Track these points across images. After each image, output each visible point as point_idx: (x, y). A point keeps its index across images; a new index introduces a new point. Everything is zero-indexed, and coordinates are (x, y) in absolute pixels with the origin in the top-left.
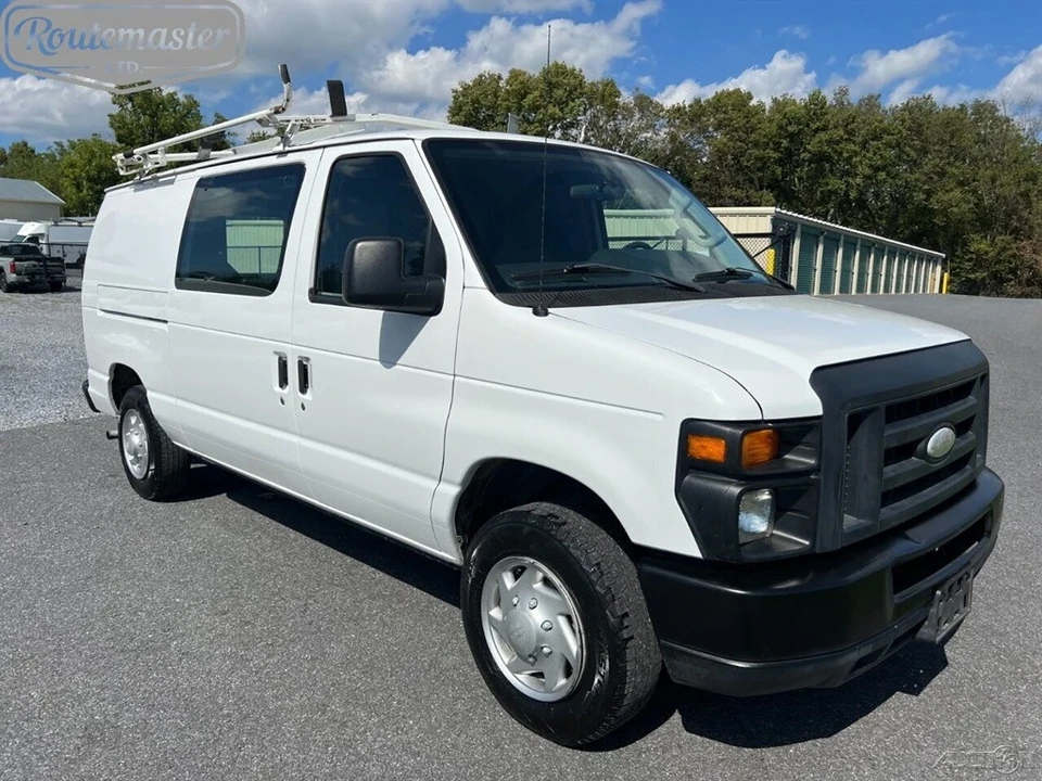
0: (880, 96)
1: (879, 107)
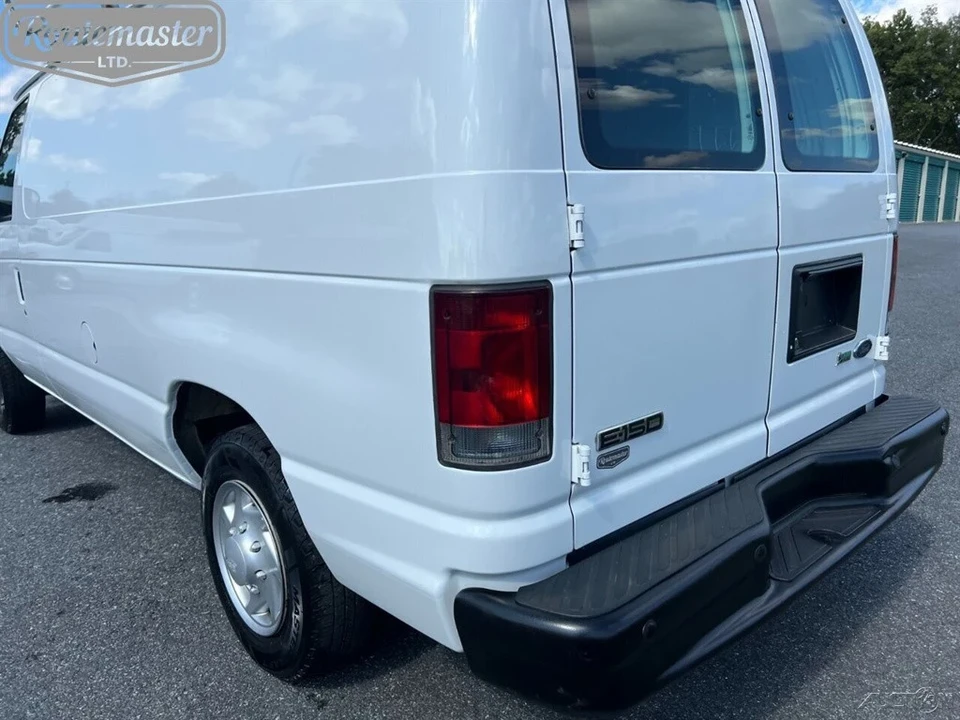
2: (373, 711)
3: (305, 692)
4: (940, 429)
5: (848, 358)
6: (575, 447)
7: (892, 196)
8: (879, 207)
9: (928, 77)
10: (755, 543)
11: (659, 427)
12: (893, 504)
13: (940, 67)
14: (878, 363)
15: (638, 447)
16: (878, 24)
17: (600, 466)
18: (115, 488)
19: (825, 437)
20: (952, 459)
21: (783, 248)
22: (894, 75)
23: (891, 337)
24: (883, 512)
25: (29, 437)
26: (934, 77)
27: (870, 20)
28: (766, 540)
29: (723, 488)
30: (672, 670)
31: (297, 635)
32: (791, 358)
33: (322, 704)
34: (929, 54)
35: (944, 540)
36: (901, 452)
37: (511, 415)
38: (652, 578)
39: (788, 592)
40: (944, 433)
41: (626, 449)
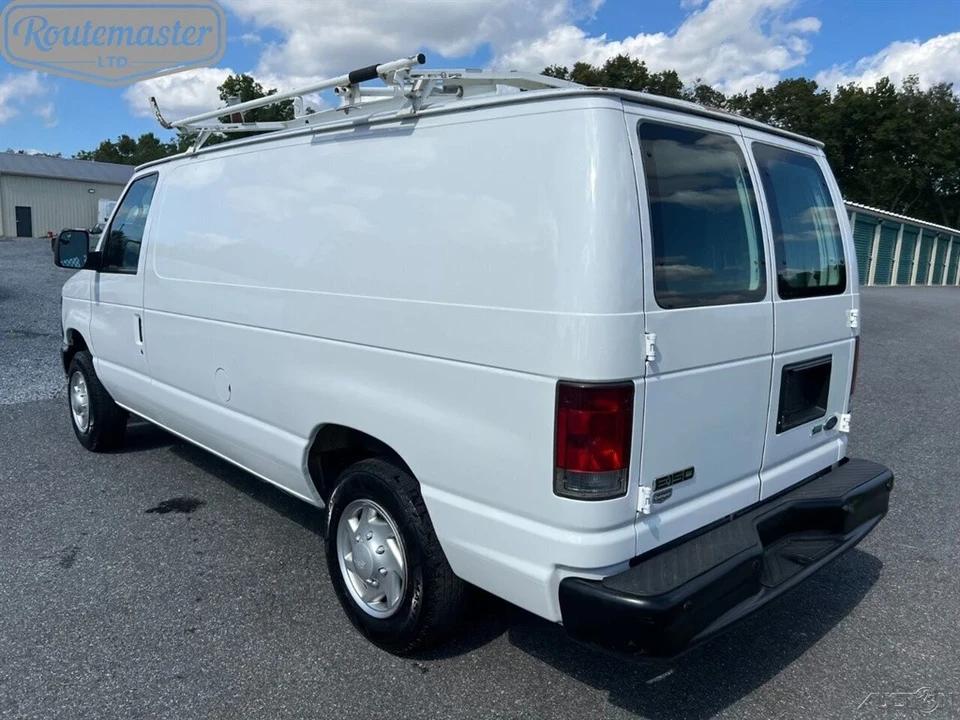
0: (952, 84)
1: (951, 95)
2: (464, 676)
3: (409, 663)
4: (887, 486)
5: (820, 430)
6: (641, 488)
7: (855, 311)
8: (846, 319)
9: (908, 143)
10: (752, 559)
11: (691, 477)
12: (848, 540)
13: (920, 135)
14: (842, 434)
15: (679, 490)
16: (861, 89)
17: (654, 501)
18: (204, 503)
19: (802, 488)
20: (903, 510)
21: (776, 354)
22: (874, 140)
23: (852, 416)
24: (840, 546)
25: (110, 455)
26: (913, 143)
27: (855, 86)
28: (760, 557)
29: (729, 521)
30: (698, 637)
31: (414, 616)
32: (779, 430)
33: (425, 671)
34: (910, 122)
35: (890, 574)
36: (856, 502)
37: (606, 466)
38: (689, 576)
39: (774, 594)
40: (889, 489)
41: (670, 491)
